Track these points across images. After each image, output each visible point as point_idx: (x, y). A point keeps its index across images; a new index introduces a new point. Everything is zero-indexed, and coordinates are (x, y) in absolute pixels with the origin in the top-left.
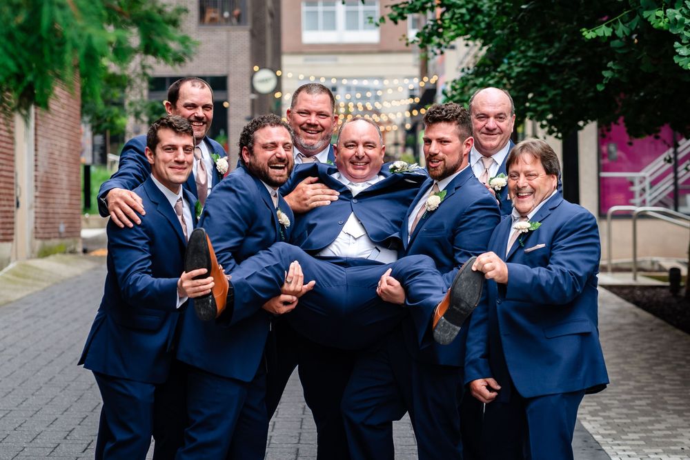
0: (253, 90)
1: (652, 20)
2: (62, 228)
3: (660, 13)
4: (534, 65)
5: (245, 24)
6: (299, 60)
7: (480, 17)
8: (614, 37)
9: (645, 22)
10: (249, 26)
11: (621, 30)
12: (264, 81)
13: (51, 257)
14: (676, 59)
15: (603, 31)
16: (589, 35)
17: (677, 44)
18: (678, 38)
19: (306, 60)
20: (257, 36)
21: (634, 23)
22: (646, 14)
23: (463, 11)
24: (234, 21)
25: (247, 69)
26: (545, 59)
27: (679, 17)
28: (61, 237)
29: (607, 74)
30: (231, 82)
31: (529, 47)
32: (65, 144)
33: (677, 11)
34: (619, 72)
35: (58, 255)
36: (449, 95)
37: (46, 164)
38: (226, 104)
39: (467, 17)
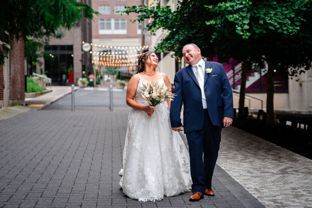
0: (82, 50)
1: (229, 18)
2: (19, 96)
3: (231, 16)
4: (187, 37)
5: (79, 26)
6: (98, 40)
7: (168, 20)
8: (216, 24)
9: (227, 19)
10: (81, 27)
11: (218, 22)
12: (86, 47)
13: (15, 106)
14: (237, 31)
15: (213, 22)
16: (208, 23)
17: (237, 26)
18: (237, 24)
19: (100, 40)
20: (84, 31)
21: (223, 20)
22: (227, 16)
23: (163, 18)
24: (76, 25)
25: (80, 43)
26: (191, 35)
27: (237, 17)
28: (18, 99)
29: (213, 37)
30: (74, 47)
31: (185, 31)
32: (20, 67)
33: (237, 15)
34: (218, 36)
35: (18, 106)
36: (157, 48)
37: (13, 73)
38: (72, 56)
39: (164, 20)
